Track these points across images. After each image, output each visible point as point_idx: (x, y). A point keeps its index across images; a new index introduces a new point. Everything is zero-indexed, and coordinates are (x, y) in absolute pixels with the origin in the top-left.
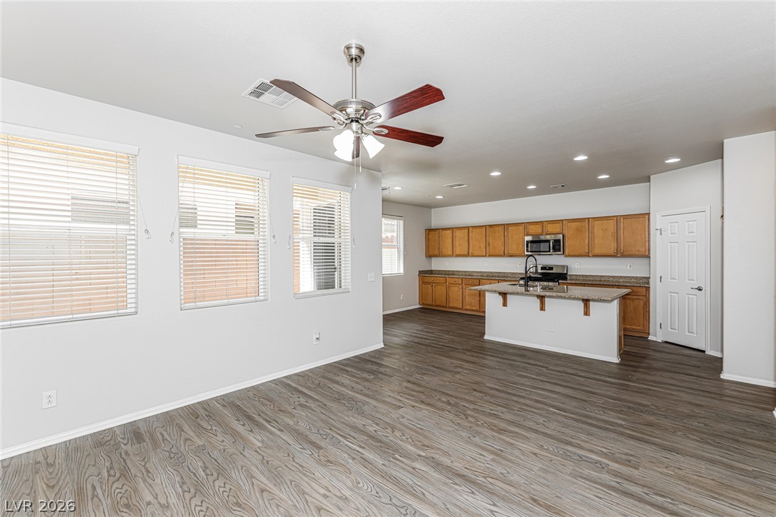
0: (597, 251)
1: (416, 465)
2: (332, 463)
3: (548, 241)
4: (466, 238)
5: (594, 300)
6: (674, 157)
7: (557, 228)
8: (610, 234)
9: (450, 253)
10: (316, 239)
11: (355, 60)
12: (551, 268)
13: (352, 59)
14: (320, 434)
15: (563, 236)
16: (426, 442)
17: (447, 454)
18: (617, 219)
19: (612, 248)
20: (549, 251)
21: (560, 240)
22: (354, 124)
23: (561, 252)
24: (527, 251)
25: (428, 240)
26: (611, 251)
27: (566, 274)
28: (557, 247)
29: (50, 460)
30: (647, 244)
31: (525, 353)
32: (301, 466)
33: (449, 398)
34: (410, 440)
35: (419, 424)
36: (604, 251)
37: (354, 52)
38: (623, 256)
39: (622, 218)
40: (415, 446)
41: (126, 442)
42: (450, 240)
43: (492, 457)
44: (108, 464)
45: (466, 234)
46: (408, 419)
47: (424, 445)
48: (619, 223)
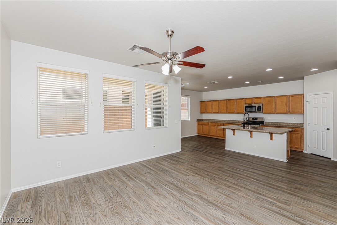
0: (278, 111)
1: (193, 197)
2: (160, 194)
3: (255, 107)
4: (218, 105)
5: (275, 133)
6: (315, 68)
7: (259, 101)
8: (285, 104)
9: (211, 112)
10: (154, 106)
11: (170, 36)
12: (256, 119)
13: (169, 35)
14: (155, 184)
15: (262, 104)
16: (198, 189)
17: (206, 194)
18: (288, 96)
19: (286, 109)
20: (256, 111)
21: (261, 106)
22: (170, 61)
23: (261, 112)
24: (245, 111)
25: (201, 106)
26: (285, 112)
27: (264, 121)
28: (259, 109)
29: (60, 186)
30: (303, 108)
31: (243, 156)
32: (148, 195)
33: (208, 173)
34: (191, 188)
35: (195, 182)
36: (282, 111)
37: (170, 33)
38: (291, 113)
39: (290, 96)
40: (193, 190)
41: (84, 182)
42: (211, 106)
43: (225, 197)
44: (79, 189)
45: (218, 104)
46: (191, 180)
47: (197, 190)
48: (289, 99)
